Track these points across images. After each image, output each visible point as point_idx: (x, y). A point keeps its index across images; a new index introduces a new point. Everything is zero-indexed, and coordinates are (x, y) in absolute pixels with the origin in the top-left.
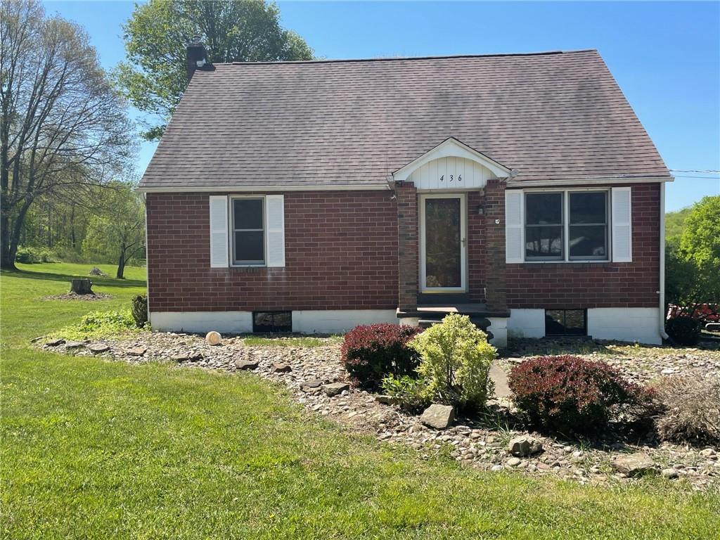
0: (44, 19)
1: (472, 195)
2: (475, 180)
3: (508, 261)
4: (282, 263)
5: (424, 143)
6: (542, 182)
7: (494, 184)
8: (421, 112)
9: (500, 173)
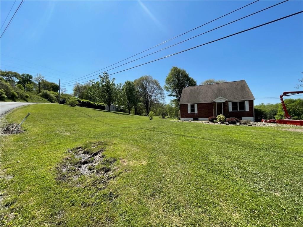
0: (153, 80)
1: (224, 103)
2: (224, 101)
3: (229, 111)
4: (197, 112)
5: (216, 96)
6: (234, 101)
7: (226, 101)
8: (216, 92)
9: (227, 100)
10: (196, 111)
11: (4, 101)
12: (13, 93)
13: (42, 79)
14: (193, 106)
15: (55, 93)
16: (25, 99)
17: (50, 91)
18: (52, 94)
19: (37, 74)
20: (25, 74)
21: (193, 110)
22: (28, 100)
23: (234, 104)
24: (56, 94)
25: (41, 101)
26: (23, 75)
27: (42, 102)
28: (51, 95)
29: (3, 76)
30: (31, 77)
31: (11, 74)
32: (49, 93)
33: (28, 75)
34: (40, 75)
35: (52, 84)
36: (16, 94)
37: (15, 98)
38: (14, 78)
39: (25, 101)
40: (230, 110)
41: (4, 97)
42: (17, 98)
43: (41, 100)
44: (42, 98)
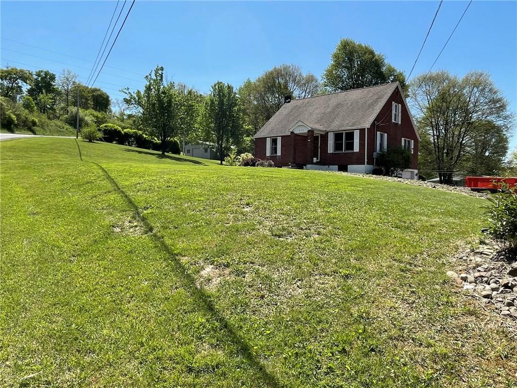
3: (329, 152)
4: (280, 154)
12: (10, 115)
13: (73, 80)
14: (274, 141)
15: (96, 113)
16: (30, 127)
17: (87, 108)
18: (88, 115)
19: (64, 71)
20: (42, 72)
21: (274, 150)
22: (35, 130)
23: (338, 136)
24: (100, 115)
25: (64, 132)
26: (38, 75)
27: (64, 135)
28: (86, 118)
29: (2, 80)
30: (53, 78)
31: (15, 74)
32: (81, 112)
33: (47, 73)
34: (69, 72)
35: (95, 90)
36: (13, 117)
37: (12, 126)
38: (20, 83)
39: (30, 133)
40: (331, 149)
42: (16, 126)
43: (64, 130)
44: (68, 127)
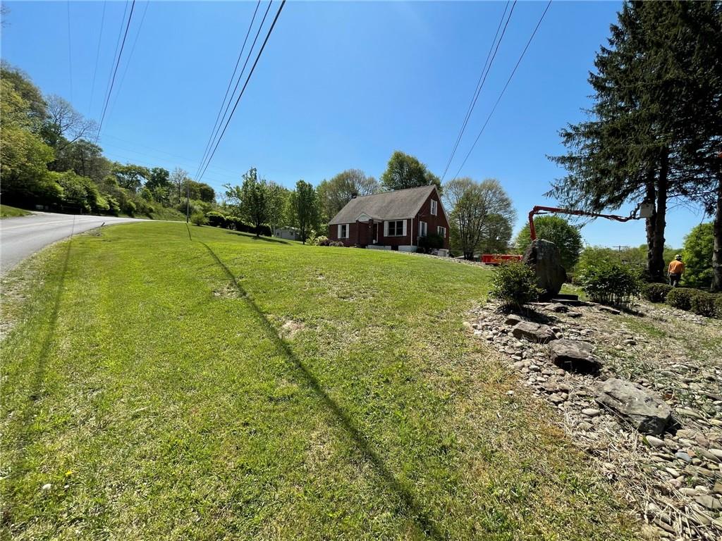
6: (390, 219)
10: (347, 236)
11: (117, 216)
12: (130, 205)
13: (184, 176)
14: (344, 227)
15: (203, 203)
16: (147, 213)
17: (196, 199)
18: (197, 205)
19: (176, 169)
20: (158, 169)
21: (344, 234)
23: (391, 224)
24: (206, 205)
26: (154, 171)
28: (195, 207)
29: (123, 175)
30: (167, 174)
31: (134, 170)
32: (191, 202)
33: (162, 170)
34: (181, 170)
35: (202, 185)
36: (134, 205)
37: (132, 212)
38: (139, 177)
40: (386, 234)
41: (117, 210)
42: (136, 212)
43: (177, 216)
44: (180, 213)
